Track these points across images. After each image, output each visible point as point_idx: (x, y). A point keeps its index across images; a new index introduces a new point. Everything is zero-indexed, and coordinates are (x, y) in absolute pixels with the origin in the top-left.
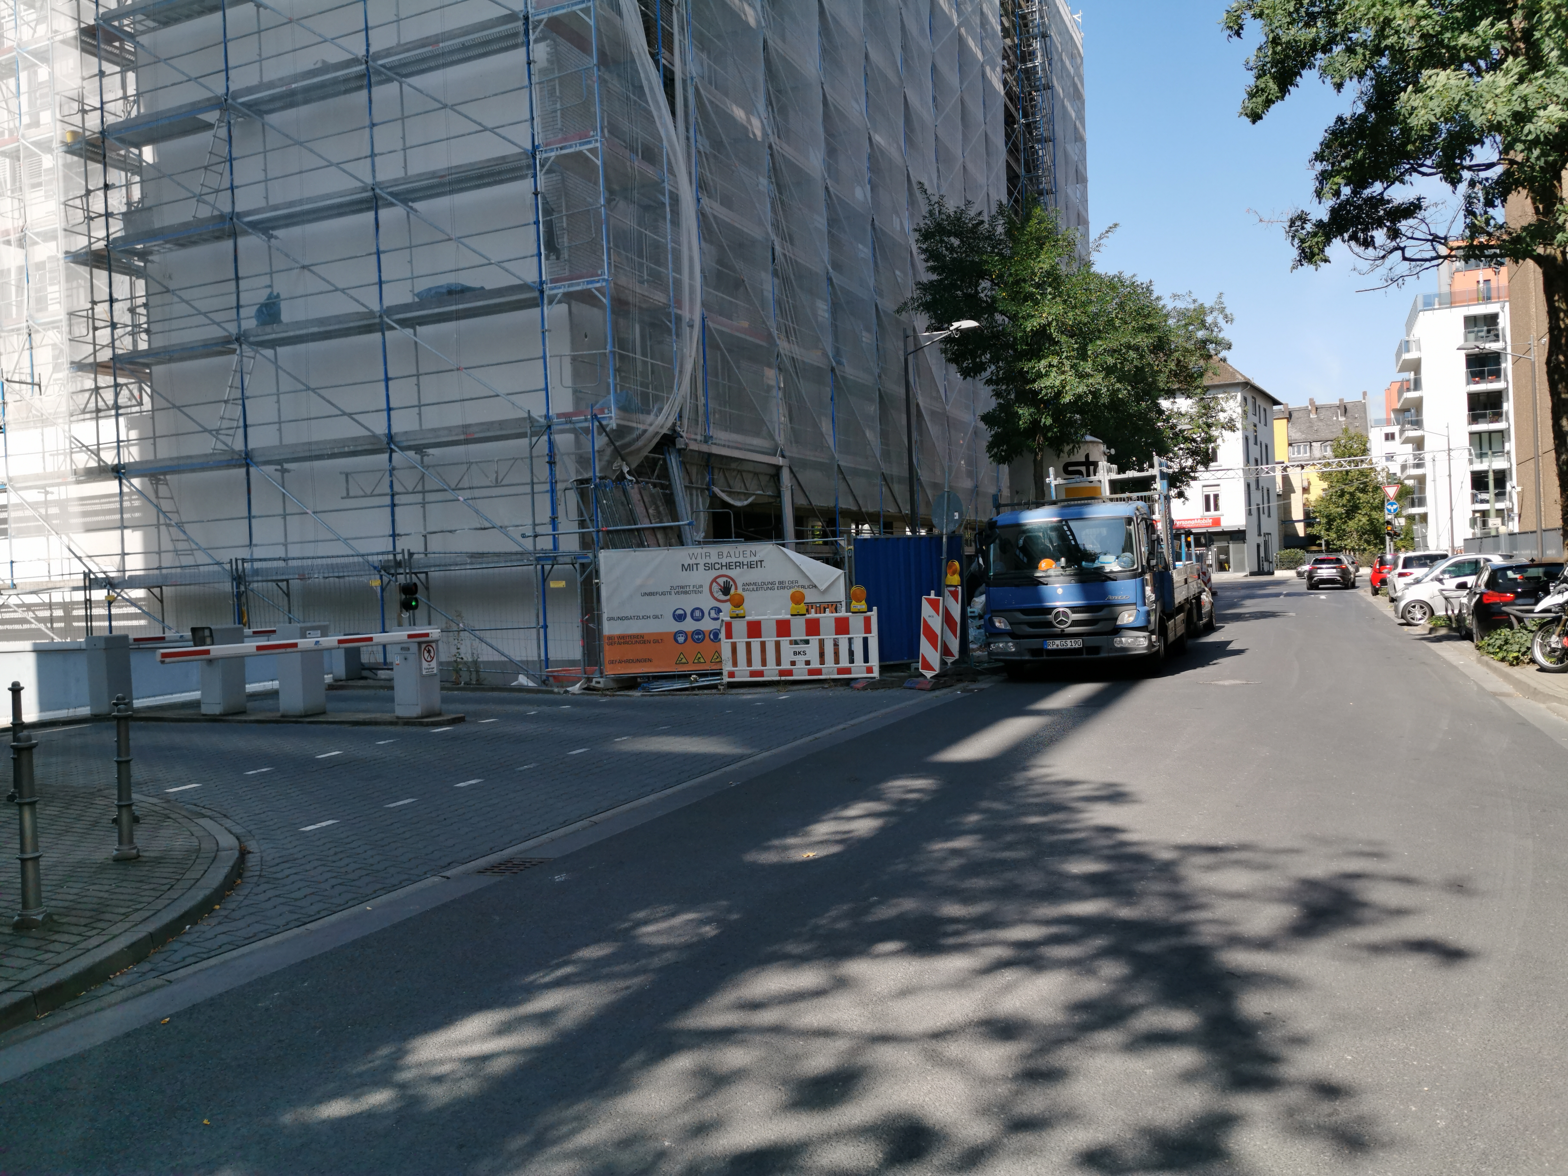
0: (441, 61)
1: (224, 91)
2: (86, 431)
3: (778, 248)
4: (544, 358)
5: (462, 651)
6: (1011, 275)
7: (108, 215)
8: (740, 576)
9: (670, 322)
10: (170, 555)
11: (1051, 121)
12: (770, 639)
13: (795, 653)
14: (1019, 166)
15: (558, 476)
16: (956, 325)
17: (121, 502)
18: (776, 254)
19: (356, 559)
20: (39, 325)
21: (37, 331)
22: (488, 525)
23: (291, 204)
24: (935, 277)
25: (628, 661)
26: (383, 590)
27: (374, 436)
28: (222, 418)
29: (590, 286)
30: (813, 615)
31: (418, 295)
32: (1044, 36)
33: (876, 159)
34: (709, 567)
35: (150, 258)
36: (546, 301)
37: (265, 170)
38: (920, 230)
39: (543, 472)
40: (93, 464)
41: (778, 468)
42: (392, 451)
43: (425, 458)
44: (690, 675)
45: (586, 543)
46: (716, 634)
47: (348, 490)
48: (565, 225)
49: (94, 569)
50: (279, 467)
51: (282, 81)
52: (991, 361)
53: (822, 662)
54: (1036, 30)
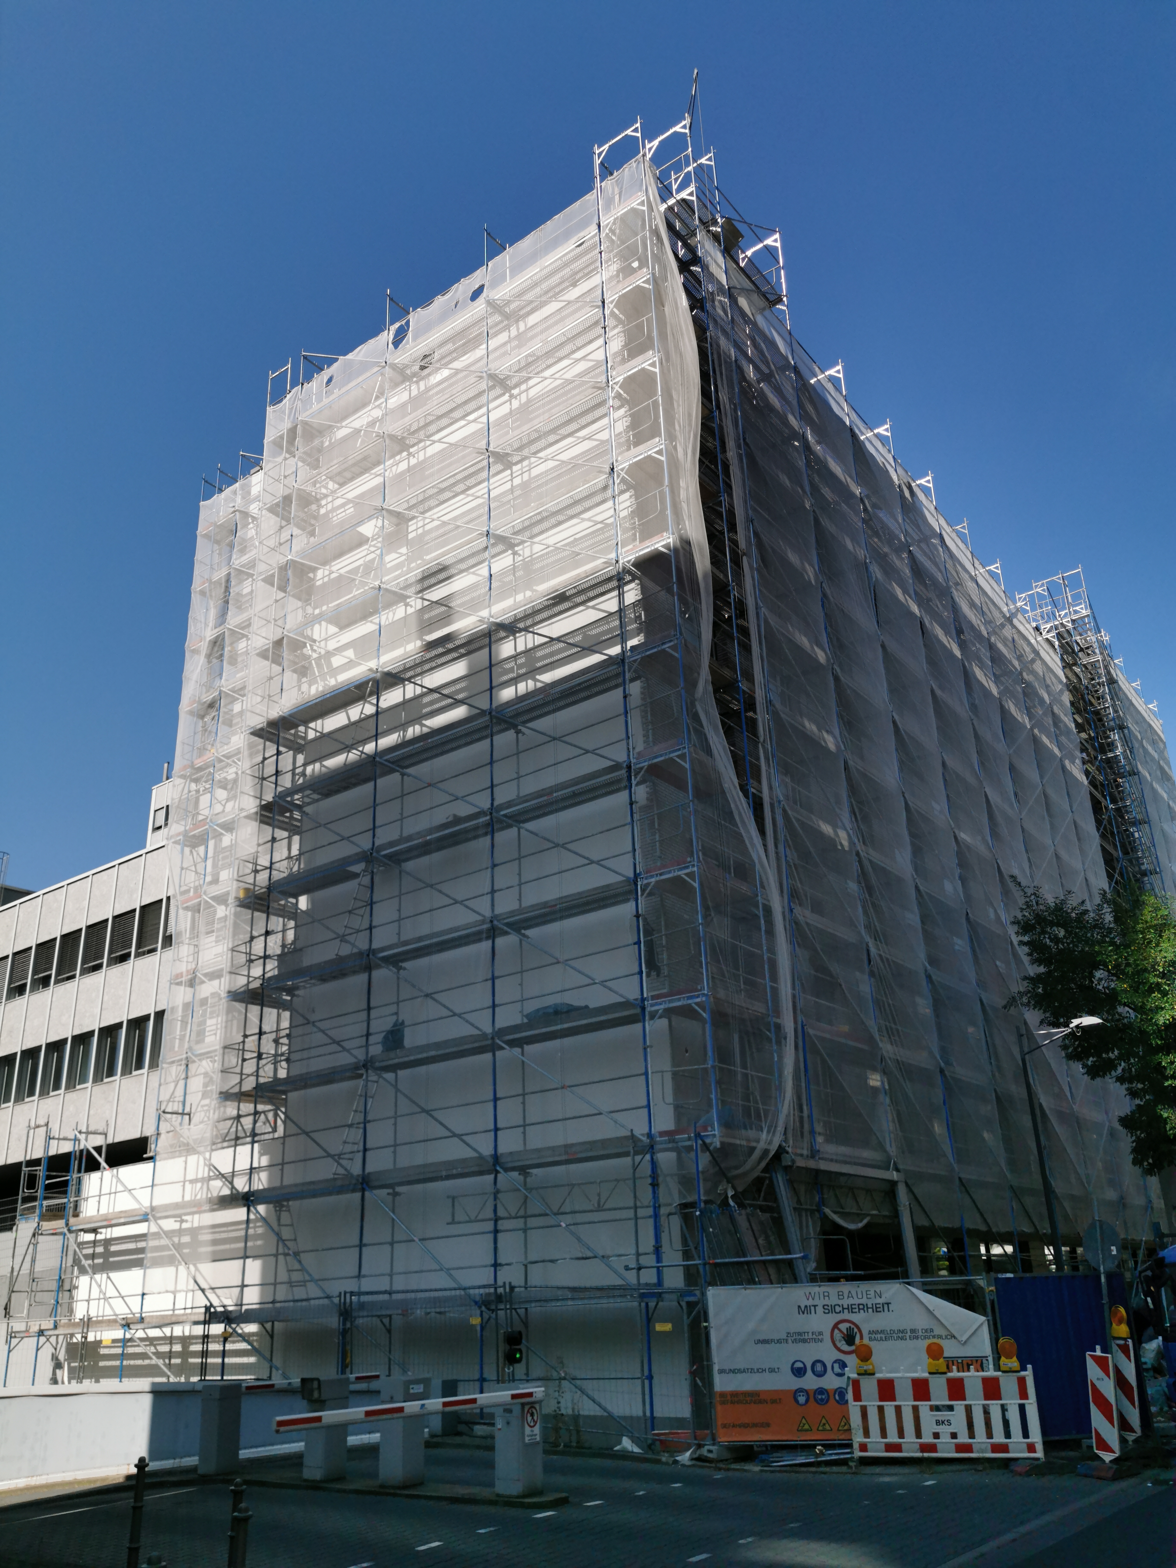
0: (555, 807)
1: (370, 846)
2: (223, 1160)
3: (873, 950)
4: (646, 1074)
5: (562, 1405)
6: (1128, 965)
7: (266, 957)
8: (866, 1322)
9: (769, 1031)
10: (284, 1286)
11: (1143, 802)
12: (907, 1404)
13: (938, 1423)
14: (1116, 850)
15: (662, 1200)
16: (1075, 1022)
17: (247, 1228)
18: (872, 955)
19: (458, 1292)
20: (196, 1056)
21: (194, 1062)
22: (589, 1254)
23: (420, 939)
24: (1042, 969)
25: (745, 1426)
26: (482, 1328)
27: (481, 1157)
28: (345, 1142)
29: (690, 1002)
30: (954, 1374)
31: (527, 1016)
32: (1121, 728)
33: (963, 855)
34: (830, 1309)
35: (296, 993)
36: (647, 1018)
37: (399, 910)
38: (1018, 923)
39: (646, 1195)
40: (226, 1192)
41: (893, 1184)
42: (497, 1172)
43: (528, 1180)
44: (815, 1446)
45: (691, 1275)
46: (842, 1392)
47: (453, 1216)
48: (664, 942)
49: (216, 1302)
50: (390, 1191)
51: (419, 834)
52: (1120, 1057)
53: (972, 1435)
54: (1112, 723)
